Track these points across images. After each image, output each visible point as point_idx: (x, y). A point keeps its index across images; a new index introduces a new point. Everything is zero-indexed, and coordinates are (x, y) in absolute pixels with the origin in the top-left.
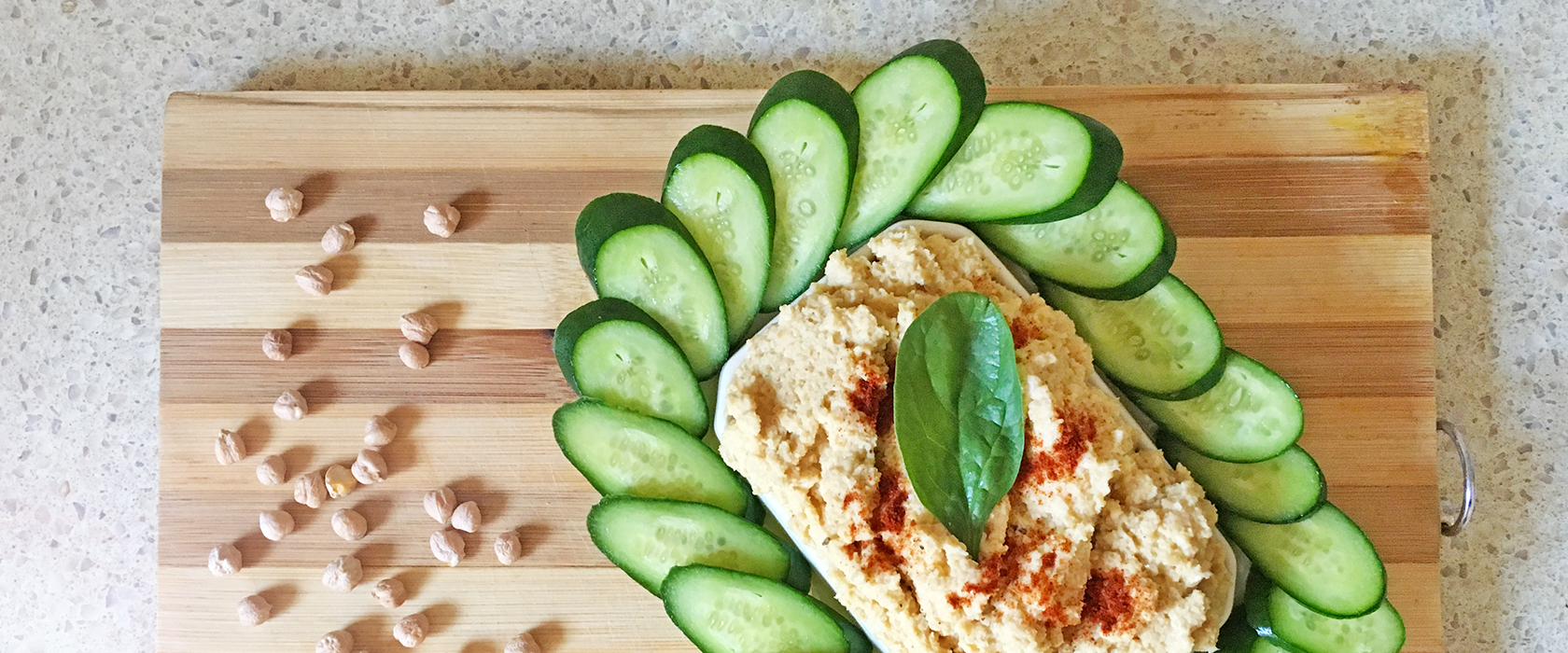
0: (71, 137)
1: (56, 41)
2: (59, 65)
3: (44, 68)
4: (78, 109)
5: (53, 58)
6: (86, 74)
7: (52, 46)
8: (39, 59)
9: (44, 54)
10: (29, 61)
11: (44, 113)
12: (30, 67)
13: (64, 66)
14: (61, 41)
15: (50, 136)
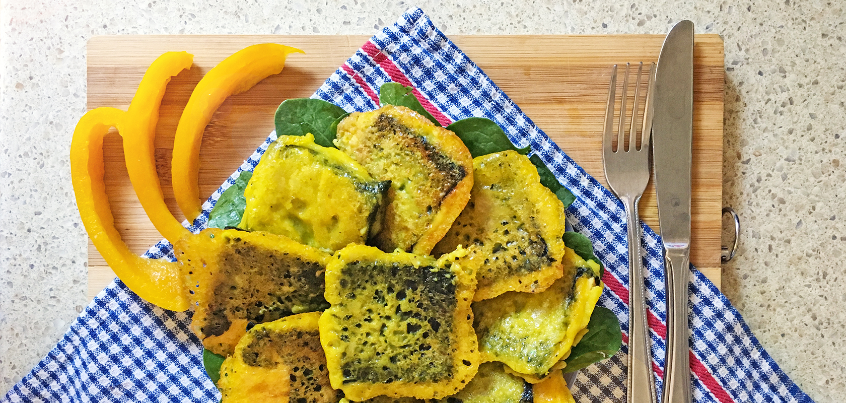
0: (12, 312)
1: (61, 303)
2: (49, 305)
3: (48, 297)
4: (26, 315)
5: (53, 302)
6: (44, 319)
7: (58, 301)
8: (52, 295)
9: (54, 297)
10: (51, 290)
11: (25, 298)
12: (48, 290)
13: (48, 308)
14: (62, 306)
15: (13, 302)
